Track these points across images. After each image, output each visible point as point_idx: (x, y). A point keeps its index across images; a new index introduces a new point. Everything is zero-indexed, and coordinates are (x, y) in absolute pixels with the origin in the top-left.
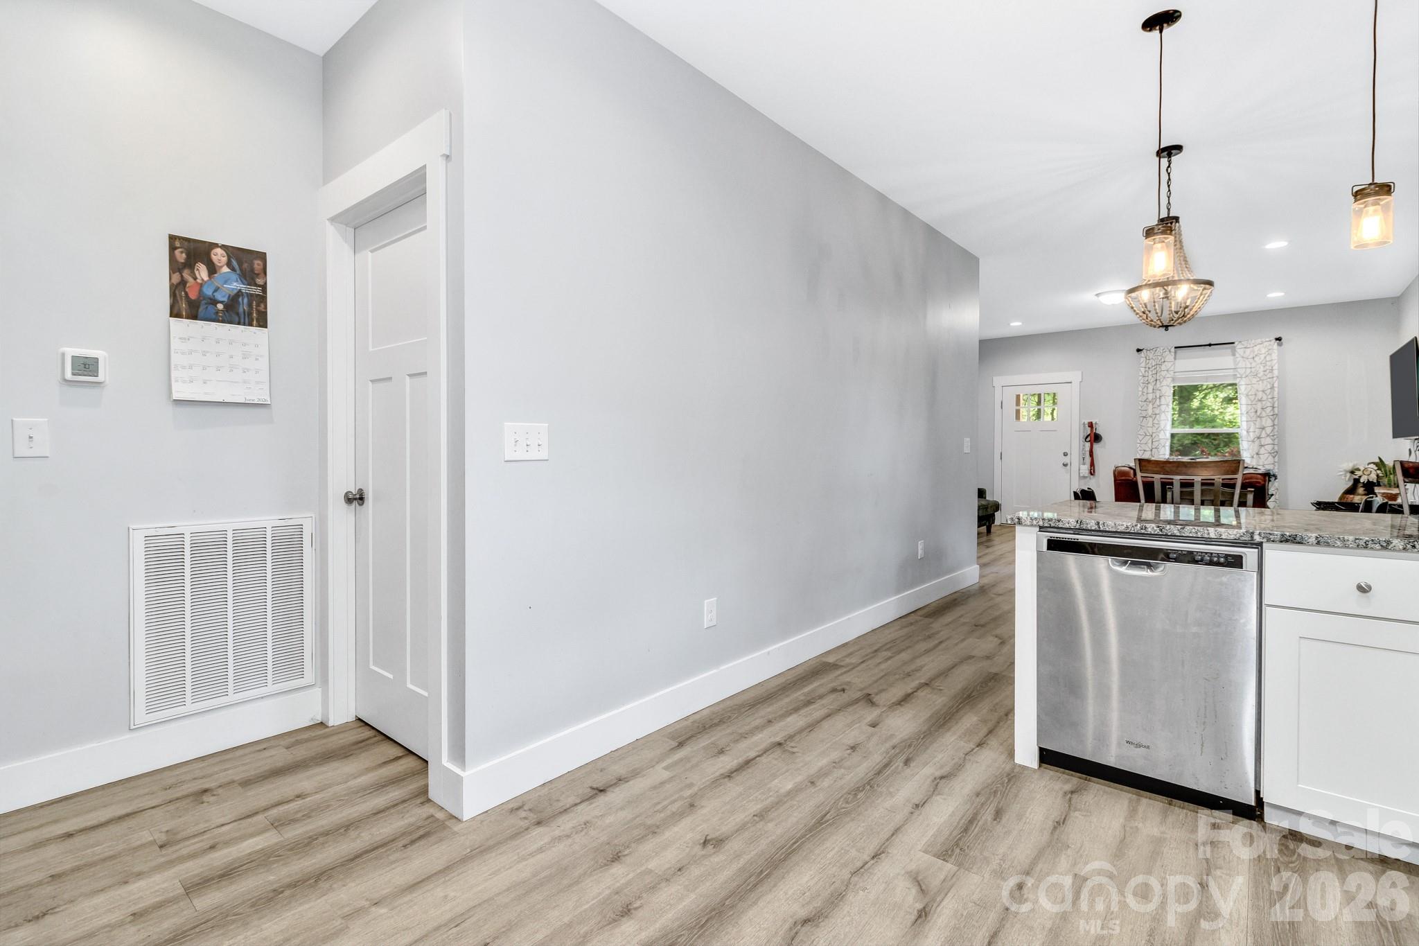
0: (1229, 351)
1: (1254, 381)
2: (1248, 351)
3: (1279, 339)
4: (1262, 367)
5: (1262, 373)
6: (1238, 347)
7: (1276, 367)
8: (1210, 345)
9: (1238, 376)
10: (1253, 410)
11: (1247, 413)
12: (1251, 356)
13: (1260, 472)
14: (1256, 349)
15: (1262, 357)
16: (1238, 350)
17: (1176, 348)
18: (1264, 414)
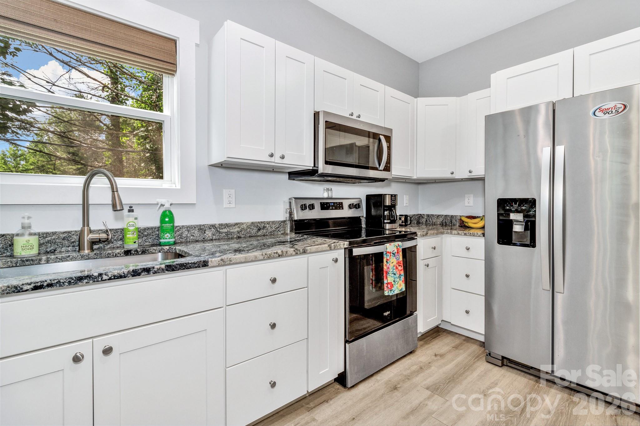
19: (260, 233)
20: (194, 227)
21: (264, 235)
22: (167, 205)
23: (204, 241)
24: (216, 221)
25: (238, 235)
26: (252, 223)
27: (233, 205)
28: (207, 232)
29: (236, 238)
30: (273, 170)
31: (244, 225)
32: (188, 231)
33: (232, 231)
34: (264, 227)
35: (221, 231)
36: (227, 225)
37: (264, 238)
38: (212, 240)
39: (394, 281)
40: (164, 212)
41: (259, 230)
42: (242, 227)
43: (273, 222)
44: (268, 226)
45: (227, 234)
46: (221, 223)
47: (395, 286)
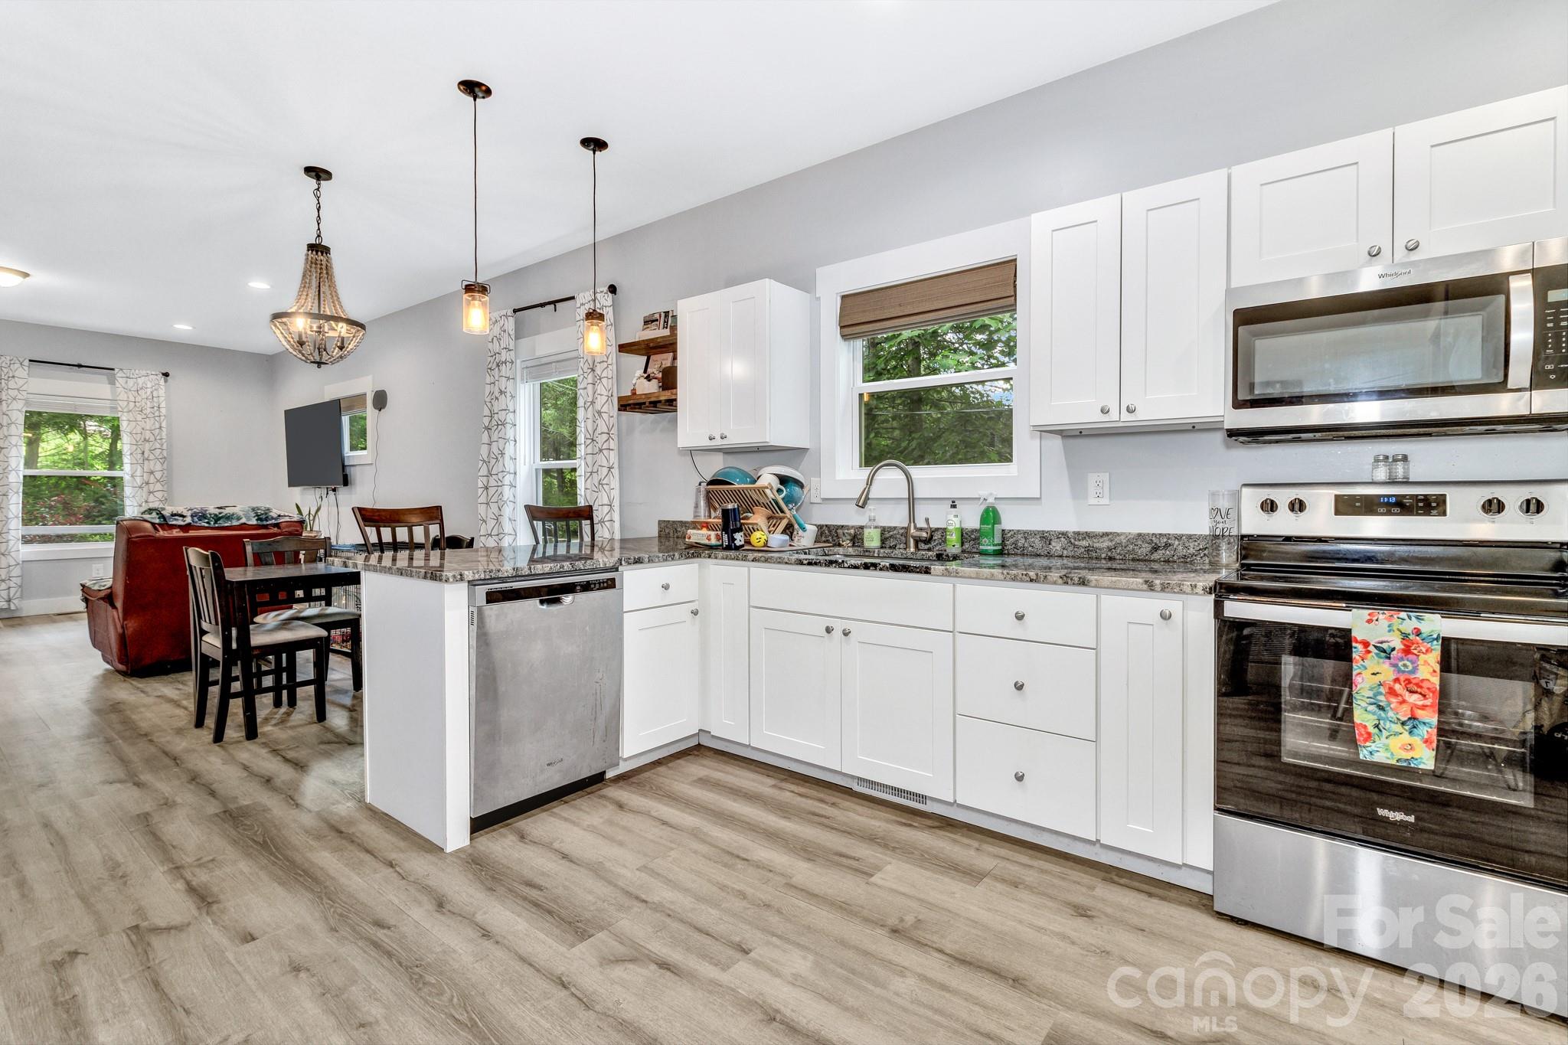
0: (104, 378)
1: (139, 417)
2: (131, 382)
3: (166, 375)
4: (148, 403)
5: (149, 410)
6: (118, 375)
7: (163, 405)
8: (80, 366)
9: (120, 409)
10: (139, 451)
11: (131, 454)
12: (134, 388)
13: (295, 519)
14: (140, 381)
15: (149, 391)
16: (120, 380)
17: (30, 361)
18: (152, 457)
19: (1156, 556)
20: (1034, 533)
21: (1167, 561)
22: (991, 500)
23: (1049, 556)
24: (1071, 525)
25: (1109, 554)
26: (1140, 535)
27: (1105, 501)
28: (1053, 544)
29: (1105, 559)
30: (1194, 427)
31: (1122, 537)
32: (1026, 538)
33: (1095, 545)
34: (1167, 546)
35: (1076, 543)
36: (1088, 535)
37: (1166, 567)
38: (1061, 556)
39: (1377, 726)
40: (988, 508)
41: (1156, 549)
42: (1117, 540)
43: (1190, 537)
44: (1177, 543)
45: (1088, 549)
46: (1077, 530)
47: (1378, 741)
